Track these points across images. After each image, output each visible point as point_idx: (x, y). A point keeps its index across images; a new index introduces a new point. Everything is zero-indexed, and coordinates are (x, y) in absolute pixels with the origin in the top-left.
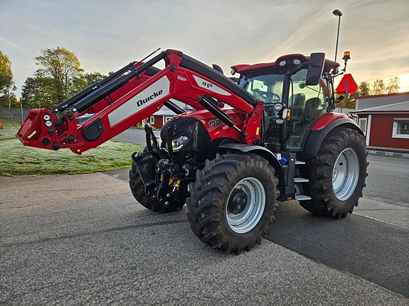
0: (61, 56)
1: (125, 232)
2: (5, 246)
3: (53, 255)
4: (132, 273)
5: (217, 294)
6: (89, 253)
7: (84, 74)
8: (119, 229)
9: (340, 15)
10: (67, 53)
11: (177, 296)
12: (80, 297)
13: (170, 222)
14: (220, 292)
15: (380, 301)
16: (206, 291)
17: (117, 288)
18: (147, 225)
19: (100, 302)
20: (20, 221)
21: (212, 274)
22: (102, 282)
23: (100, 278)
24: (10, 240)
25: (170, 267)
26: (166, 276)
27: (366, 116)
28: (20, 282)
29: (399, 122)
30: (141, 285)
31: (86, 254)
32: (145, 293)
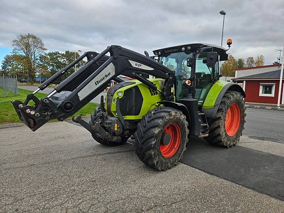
0: (31, 40)
1: (85, 159)
2: (5, 169)
3: (39, 175)
4: (93, 184)
5: (149, 195)
6: (63, 173)
7: (47, 52)
8: (81, 157)
9: (224, 14)
10: (34, 37)
11: (123, 197)
12: (61, 199)
13: (115, 153)
14: (151, 194)
15: (251, 197)
16: (142, 193)
17: (85, 193)
18: (100, 155)
19: (74, 202)
20: (12, 154)
21: (145, 183)
22: (74, 190)
23: (73, 188)
24: (7, 166)
25: (118, 180)
26: (116, 186)
27: (242, 82)
28: (19, 192)
29: (263, 86)
30: (100, 191)
31: (61, 174)
32: (103, 196)
